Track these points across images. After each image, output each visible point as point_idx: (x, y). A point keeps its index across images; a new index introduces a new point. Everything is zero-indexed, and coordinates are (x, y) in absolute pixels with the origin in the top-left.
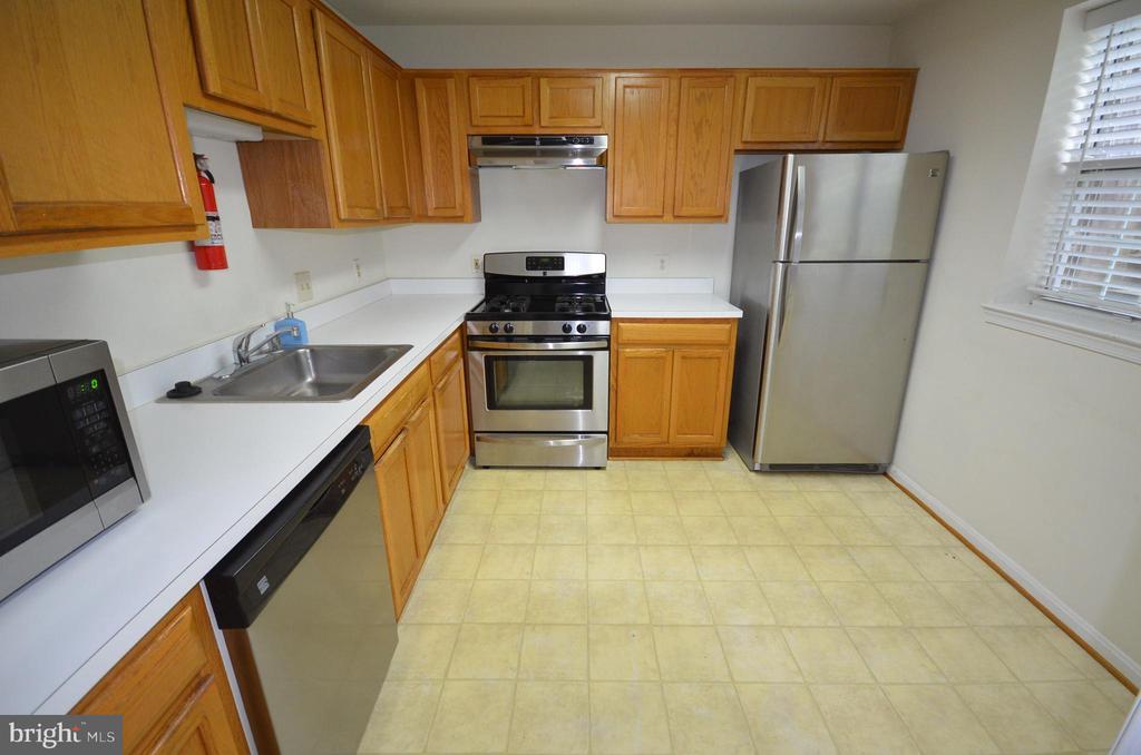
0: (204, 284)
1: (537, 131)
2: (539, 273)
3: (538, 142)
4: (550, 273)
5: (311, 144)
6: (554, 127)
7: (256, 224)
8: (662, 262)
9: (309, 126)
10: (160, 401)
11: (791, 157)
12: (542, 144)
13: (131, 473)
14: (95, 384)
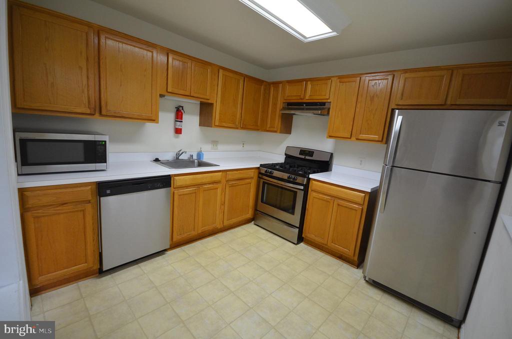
0: (177, 137)
1: (305, 101)
2: (303, 157)
3: (304, 105)
4: (307, 158)
5: (212, 104)
6: (311, 99)
7: (199, 126)
8: (361, 161)
9: (208, 99)
10: (151, 161)
11: (397, 111)
12: (306, 106)
13: (106, 162)
14: (104, 143)
